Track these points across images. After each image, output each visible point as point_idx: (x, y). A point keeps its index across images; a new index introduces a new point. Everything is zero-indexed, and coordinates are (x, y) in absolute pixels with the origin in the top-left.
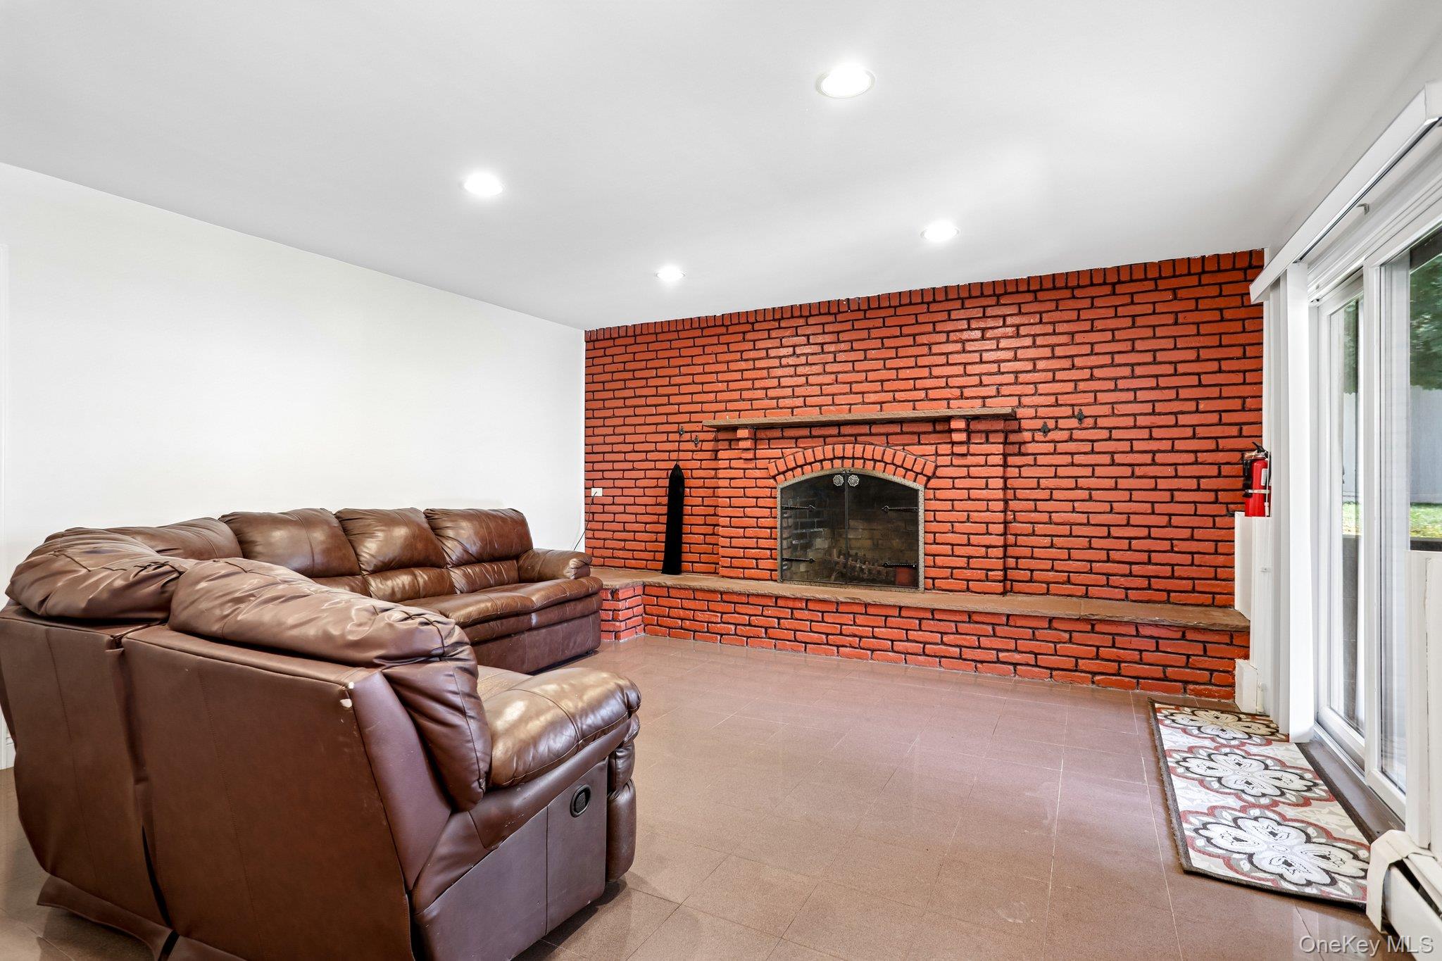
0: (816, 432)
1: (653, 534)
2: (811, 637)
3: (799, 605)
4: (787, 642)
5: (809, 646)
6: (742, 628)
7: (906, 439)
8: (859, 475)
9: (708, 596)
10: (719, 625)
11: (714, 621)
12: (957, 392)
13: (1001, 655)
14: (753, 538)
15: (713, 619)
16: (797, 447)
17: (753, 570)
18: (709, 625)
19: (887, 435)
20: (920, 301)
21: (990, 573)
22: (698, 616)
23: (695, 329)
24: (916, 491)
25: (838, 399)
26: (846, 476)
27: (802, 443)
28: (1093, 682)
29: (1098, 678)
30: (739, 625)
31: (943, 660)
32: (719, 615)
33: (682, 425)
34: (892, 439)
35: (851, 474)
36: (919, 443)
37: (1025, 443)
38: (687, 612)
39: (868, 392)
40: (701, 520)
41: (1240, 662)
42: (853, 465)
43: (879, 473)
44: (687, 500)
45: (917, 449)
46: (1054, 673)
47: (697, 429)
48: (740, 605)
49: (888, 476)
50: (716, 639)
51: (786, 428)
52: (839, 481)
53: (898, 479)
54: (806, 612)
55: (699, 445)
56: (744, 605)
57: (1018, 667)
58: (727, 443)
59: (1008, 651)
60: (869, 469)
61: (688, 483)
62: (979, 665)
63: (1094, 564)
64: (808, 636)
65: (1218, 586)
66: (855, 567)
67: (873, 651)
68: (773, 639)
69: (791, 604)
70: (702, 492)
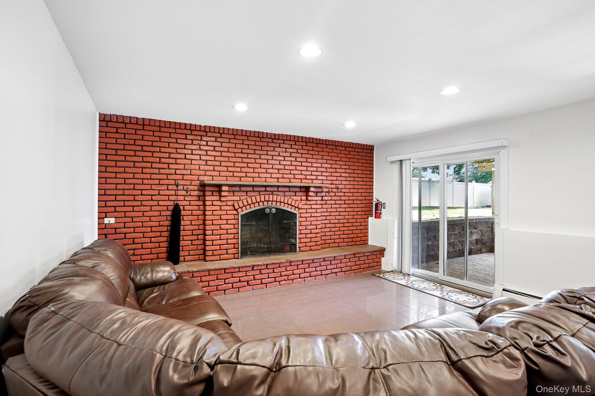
0: (256, 189)
1: (156, 244)
2: (268, 280)
3: (263, 267)
4: (258, 285)
5: (268, 285)
6: (236, 284)
7: (291, 194)
8: (276, 209)
9: (217, 272)
10: (223, 286)
11: (221, 284)
12: (304, 177)
13: (332, 270)
14: (224, 239)
15: (220, 283)
16: (247, 195)
17: (225, 255)
18: (218, 287)
19: (284, 192)
20: (293, 140)
21: (317, 243)
22: (211, 284)
23: (187, 129)
24: (296, 214)
25: (261, 175)
26: (270, 209)
27: (249, 194)
28: (355, 273)
29: (356, 271)
30: (234, 283)
31: (316, 277)
32: (223, 280)
33: (178, 181)
34: (286, 194)
35: (273, 208)
36: (295, 195)
37: (323, 196)
38: (204, 283)
39: (273, 173)
40: (190, 233)
41: (382, 258)
42: (272, 204)
43: (282, 207)
44: (183, 223)
45: (295, 198)
46: (346, 273)
47: (188, 184)
48: (235, 273)
49: (286, 208)
50: (222, 293)
51: (242, 186)
52: (268, 211)
53: (289, 210)
54: (267, 270)
55: (189, 193)
56: (237, 273)
57: (337, 273)
58: (211, 192)
59: (334, 269)
60: (278, 205)
61: (183, 213)
62: (327, 276)
63: (340, 236)
64: (267, 280)
65: (365, 238)
66: (261, 247)
67: (293, 280)
68: (251, 285)
69: (260, 268)
70: (191, 218)
